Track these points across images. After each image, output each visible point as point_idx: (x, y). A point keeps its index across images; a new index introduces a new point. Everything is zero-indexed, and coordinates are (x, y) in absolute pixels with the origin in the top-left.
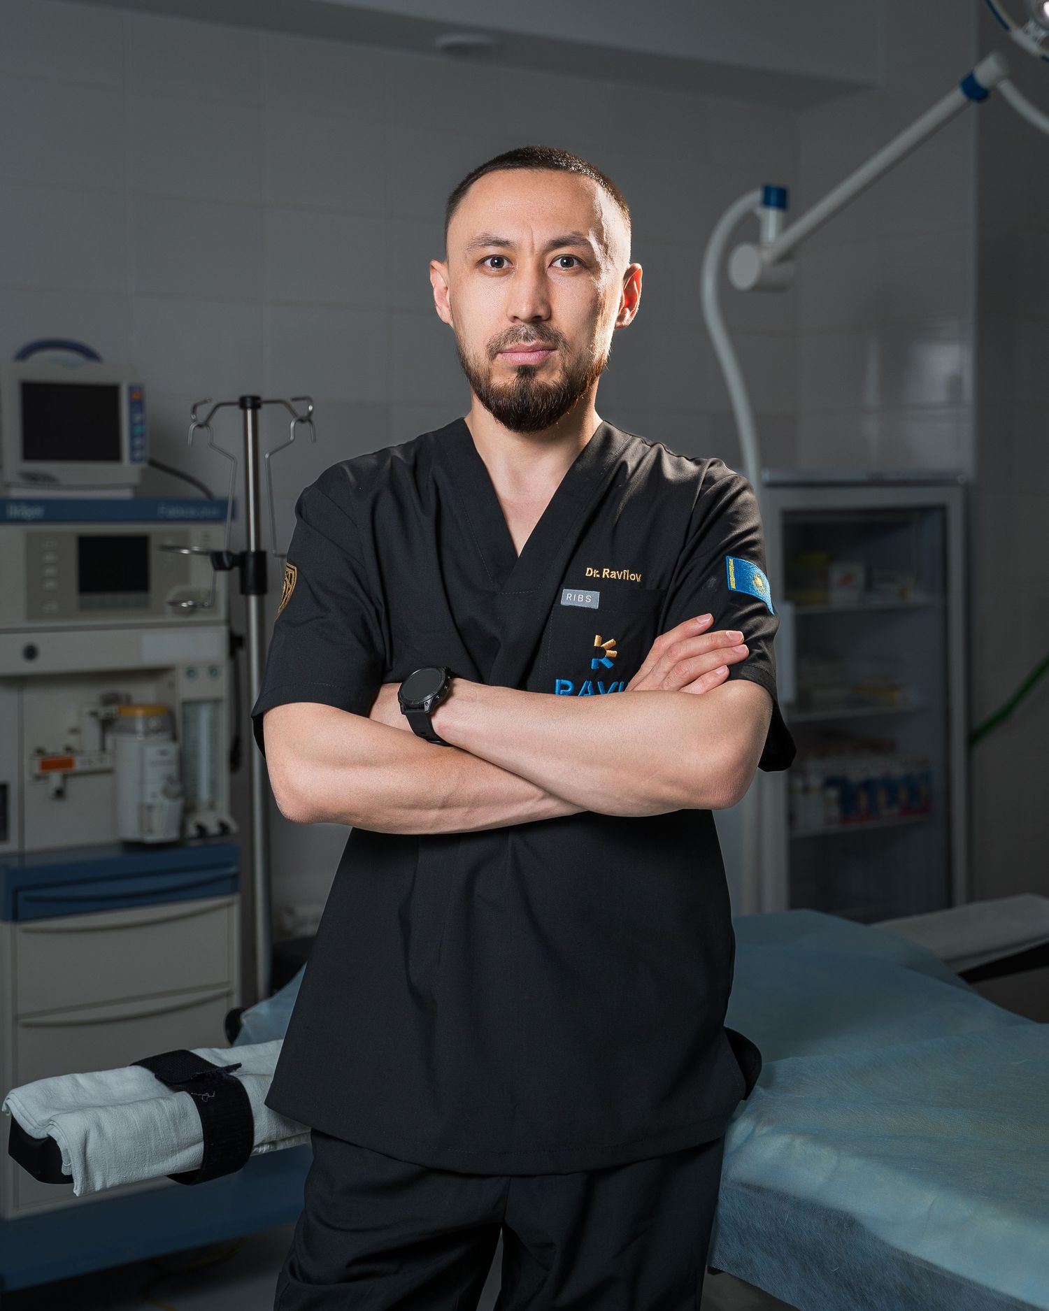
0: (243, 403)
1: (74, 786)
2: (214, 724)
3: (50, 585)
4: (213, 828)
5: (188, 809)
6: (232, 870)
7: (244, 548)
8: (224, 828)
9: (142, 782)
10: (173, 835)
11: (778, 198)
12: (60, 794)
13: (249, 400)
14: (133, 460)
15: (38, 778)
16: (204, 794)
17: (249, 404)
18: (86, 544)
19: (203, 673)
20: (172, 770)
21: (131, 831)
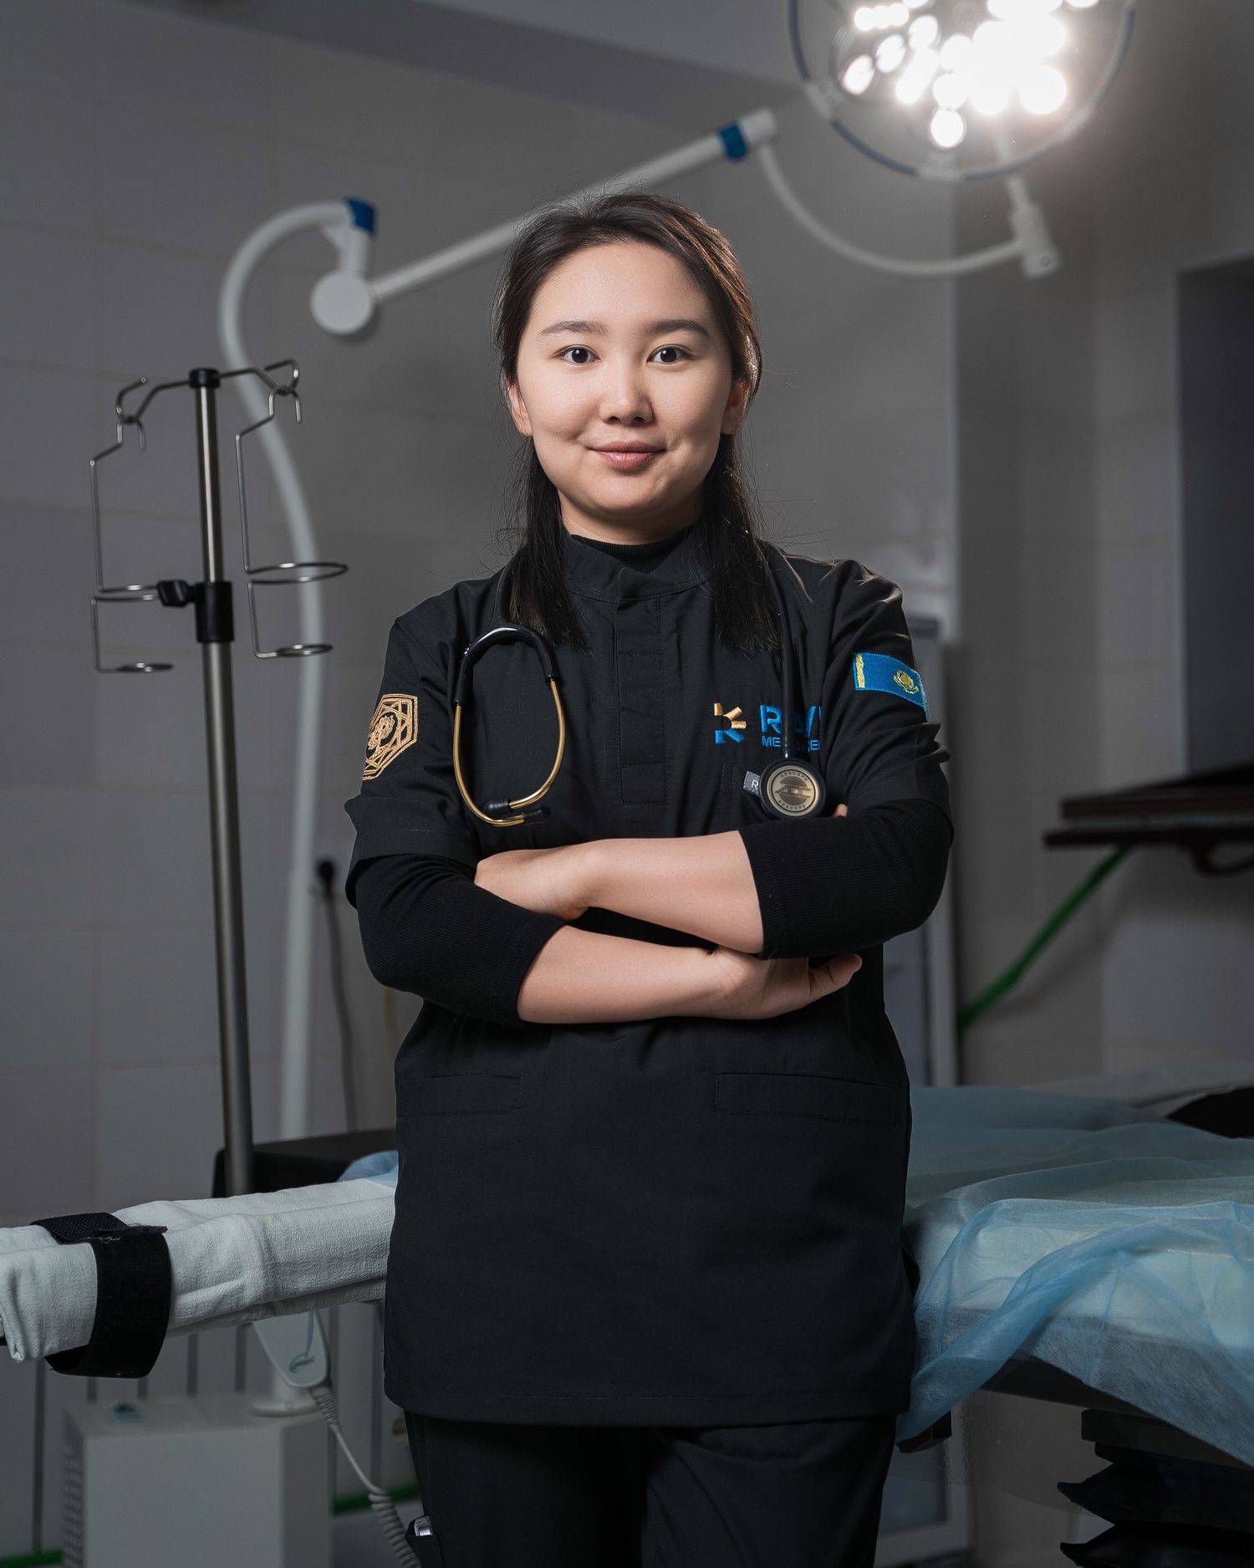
0: (194, 381)
7: (201, 579)
13: (202, 373)
17: (202, 380)
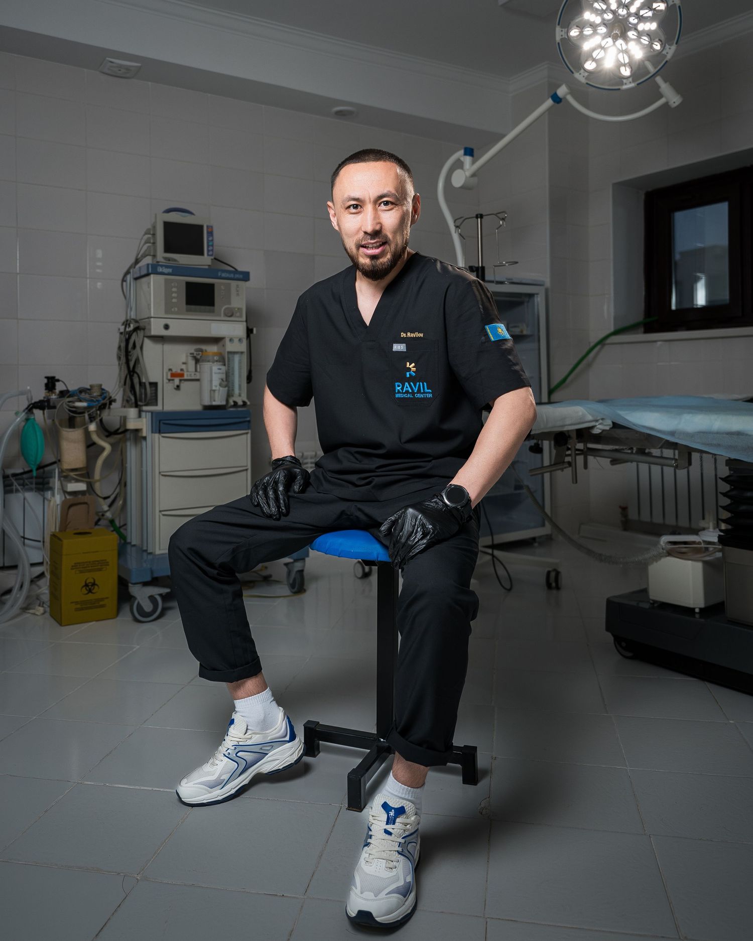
1: (184, 385)
2: (240, 362)
3: (174, 300)
4: (240, 403)
5: (229, 395)
6: (248, 419)
8: (244, 403)
9: (211, 381)
10: (224, 403)
11: (469, 152)
12: (178, 387)
13: (479, 215)
14: (208, 255)
15: (169, 380)
16: (237, 391)
18: (188, 285)
19: (236, 341)
20: (224, 376)
21: (207, 402)
